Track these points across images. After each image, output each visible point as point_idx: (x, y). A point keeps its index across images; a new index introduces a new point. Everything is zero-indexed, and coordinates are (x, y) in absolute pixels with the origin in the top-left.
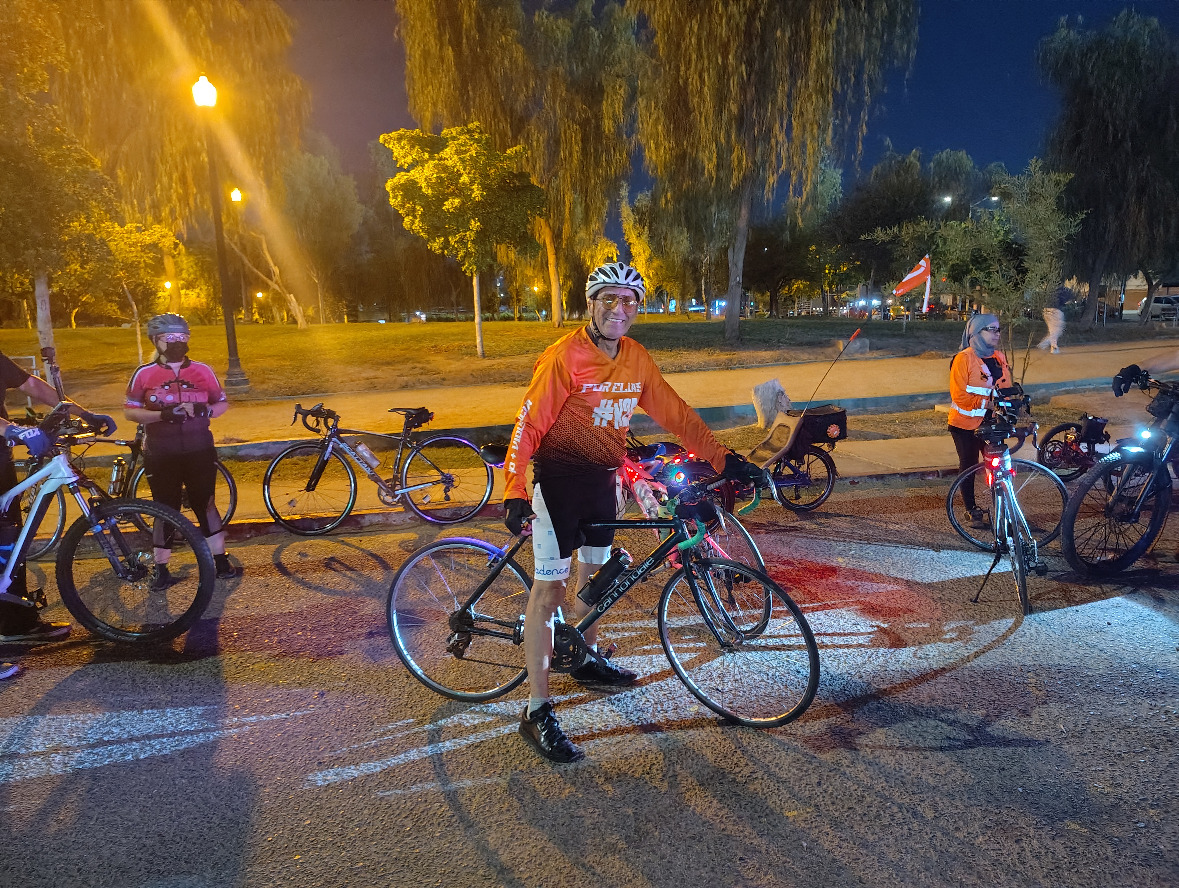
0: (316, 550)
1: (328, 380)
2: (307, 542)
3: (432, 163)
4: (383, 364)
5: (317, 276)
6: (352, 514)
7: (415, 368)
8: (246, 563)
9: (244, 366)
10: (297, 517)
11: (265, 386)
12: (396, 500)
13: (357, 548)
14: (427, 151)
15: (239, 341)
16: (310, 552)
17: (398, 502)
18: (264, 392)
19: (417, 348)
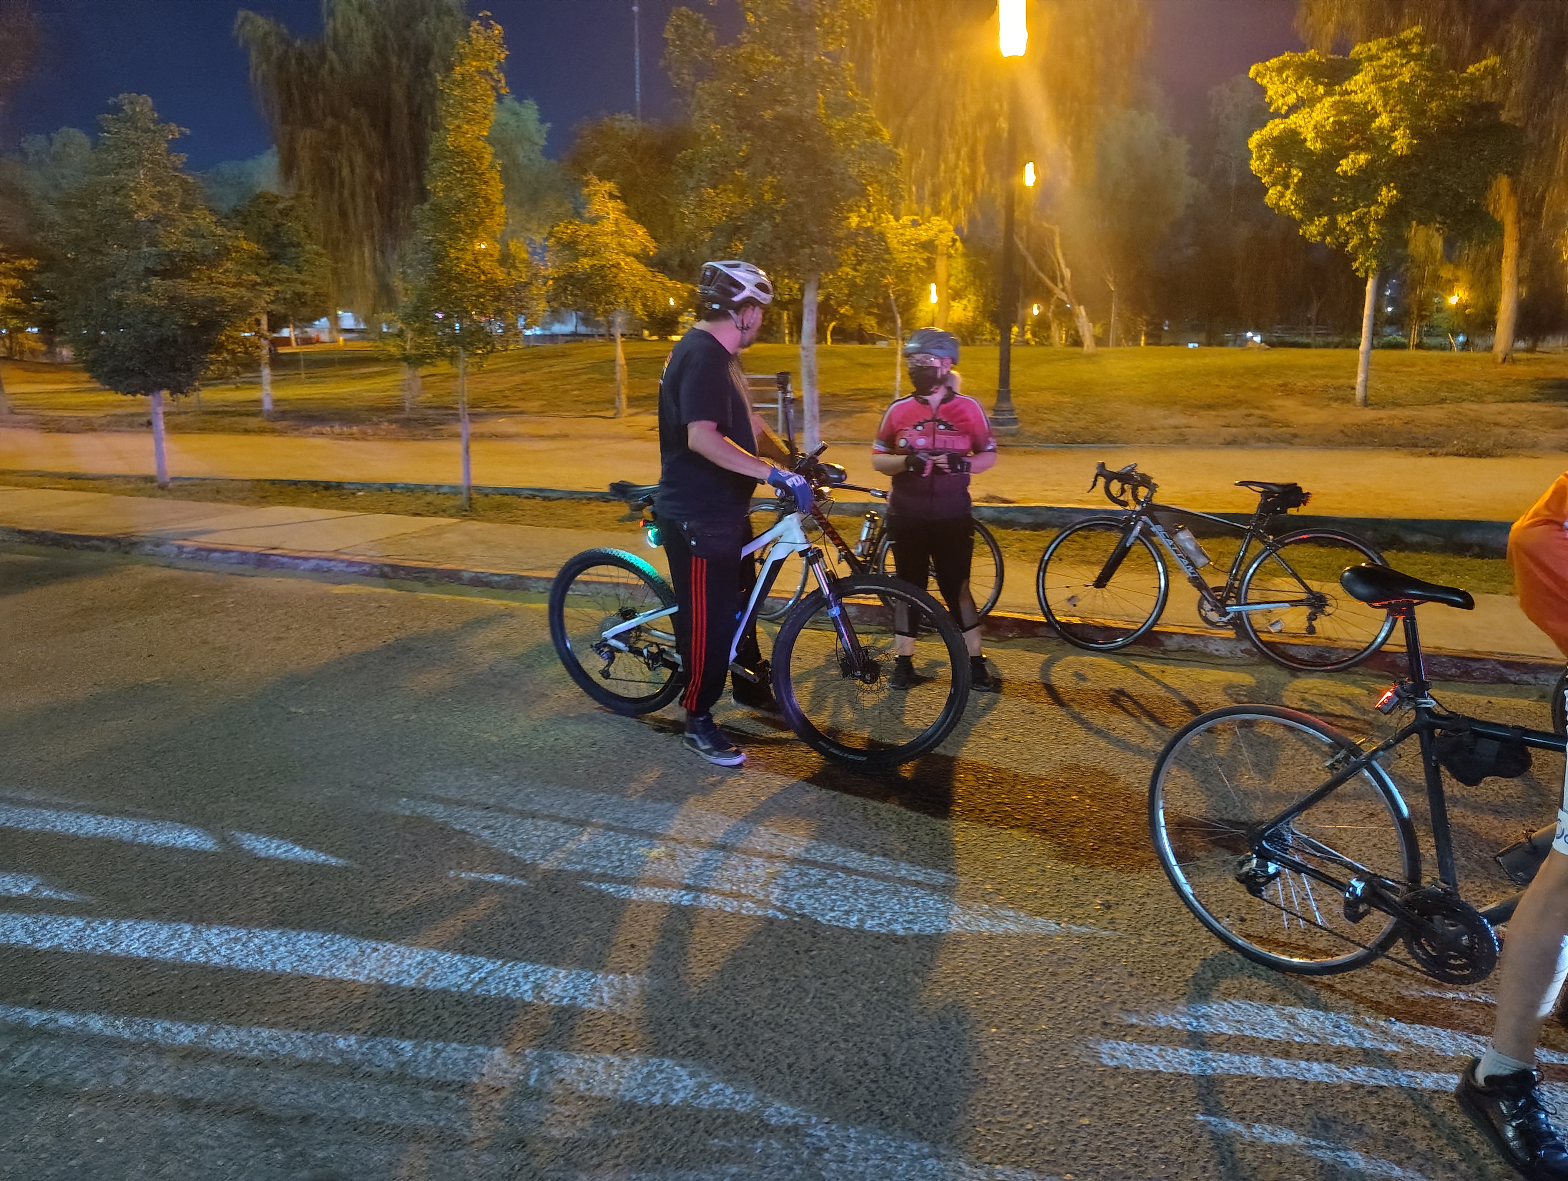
0: (1098, 674)
1: (1119, 426)
2: (1086, 658)
3: (1328, 101)
4: (1201, 407)
5: (1115, 282)
6: (1155, 629)
7: (1250, 415)
8: (1006, 673)
9: (1014, 401)
10: (1076, 620)
11: (1036, 429)
12: (1225, 619)
13: (1158, 682)
14: (1321, 83)
15: (1013, 367)
16: (1089, 674)
17: (1228, 623)
18: (1035, 437)
19: (1253, 386)
